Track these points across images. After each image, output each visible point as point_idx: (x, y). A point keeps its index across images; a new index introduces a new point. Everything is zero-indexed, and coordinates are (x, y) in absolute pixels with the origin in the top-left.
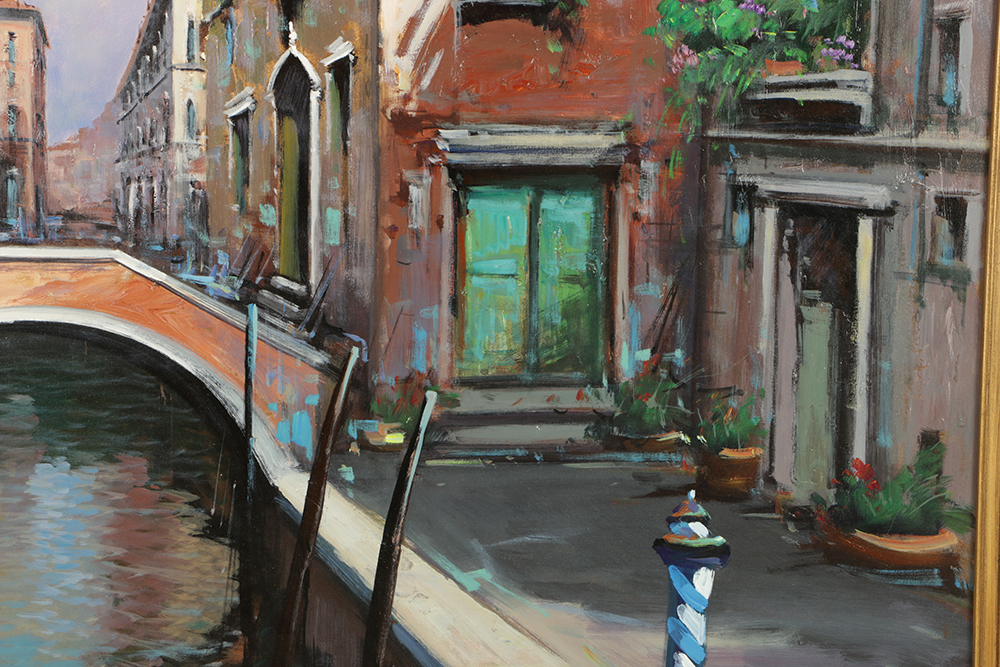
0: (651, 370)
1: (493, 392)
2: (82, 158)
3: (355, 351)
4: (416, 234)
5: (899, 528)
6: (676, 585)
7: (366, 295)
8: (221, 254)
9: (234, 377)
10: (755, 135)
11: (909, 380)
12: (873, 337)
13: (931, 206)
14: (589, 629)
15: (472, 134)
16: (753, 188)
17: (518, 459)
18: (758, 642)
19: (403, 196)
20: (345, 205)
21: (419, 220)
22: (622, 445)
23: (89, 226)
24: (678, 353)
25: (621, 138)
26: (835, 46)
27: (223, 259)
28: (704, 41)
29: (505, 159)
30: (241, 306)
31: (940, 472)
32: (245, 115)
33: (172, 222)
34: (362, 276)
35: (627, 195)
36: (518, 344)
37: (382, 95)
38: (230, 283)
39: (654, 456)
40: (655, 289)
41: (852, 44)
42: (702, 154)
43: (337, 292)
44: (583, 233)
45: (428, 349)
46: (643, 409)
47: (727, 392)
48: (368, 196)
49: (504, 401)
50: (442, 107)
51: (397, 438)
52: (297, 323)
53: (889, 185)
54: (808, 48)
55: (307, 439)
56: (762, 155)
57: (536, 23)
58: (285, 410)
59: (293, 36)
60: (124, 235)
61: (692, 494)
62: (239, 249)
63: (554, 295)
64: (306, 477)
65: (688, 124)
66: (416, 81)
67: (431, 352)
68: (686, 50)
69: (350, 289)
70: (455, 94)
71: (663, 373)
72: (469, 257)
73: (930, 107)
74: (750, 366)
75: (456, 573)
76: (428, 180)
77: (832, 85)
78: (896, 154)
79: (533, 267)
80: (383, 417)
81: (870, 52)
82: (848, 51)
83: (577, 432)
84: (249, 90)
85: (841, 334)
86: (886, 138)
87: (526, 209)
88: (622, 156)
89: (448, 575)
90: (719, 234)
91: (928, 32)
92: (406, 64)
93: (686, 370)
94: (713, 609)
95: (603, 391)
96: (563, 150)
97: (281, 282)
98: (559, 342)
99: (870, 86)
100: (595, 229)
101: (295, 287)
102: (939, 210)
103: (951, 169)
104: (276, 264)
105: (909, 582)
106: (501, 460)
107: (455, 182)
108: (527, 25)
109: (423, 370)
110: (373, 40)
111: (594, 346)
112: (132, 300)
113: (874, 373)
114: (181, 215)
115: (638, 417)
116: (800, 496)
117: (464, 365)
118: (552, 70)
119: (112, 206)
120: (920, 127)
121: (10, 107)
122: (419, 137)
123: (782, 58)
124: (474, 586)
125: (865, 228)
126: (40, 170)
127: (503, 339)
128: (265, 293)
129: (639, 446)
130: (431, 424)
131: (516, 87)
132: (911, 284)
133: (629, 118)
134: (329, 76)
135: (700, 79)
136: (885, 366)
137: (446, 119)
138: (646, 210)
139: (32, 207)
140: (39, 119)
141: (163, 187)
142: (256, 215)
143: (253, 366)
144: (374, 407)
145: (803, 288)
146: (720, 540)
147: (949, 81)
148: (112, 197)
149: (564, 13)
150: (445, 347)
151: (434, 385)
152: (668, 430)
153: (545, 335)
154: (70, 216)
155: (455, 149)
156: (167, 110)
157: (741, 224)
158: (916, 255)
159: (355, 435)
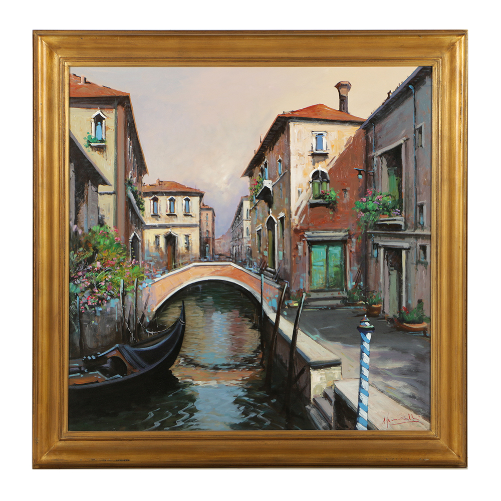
0: (355, 287)
1: (318, 293)
2: (223, 241)
3: (286, 284)
4: (300, 257)
5: (414, 322)
6: (362, 337)
7: (289, 271)
8: (255, 262)
9: (258, 291)
10: (378, 232)
11: (415, 288)
12: (406, 278)
13: (419, 247)
14: (342, 348)
15: (313, 233)
16: (378, 244)
17: (325, 309)
18: (382, 350)
19: (297, 248)
20: (283, 250)
21: (300, 253)
22: (349, 305)
23: (224, 257)
24: (362, 283)
25: (347, 233)
26: (395, 211)
27: (255, 264)
28: (365, 210)
29: (320, 239)
30: (260, 275)
31: (422, 309)
32: (260, 230)
33: (244, 255)
34: (288, 267)
35: (349, 246)
36: (324, 282)
37: (292, 225)
38: (257, 269)
39: (357, 307)
40: (356, 268)
41: (399, 211)
42: (366, 236)
43: (282, 271)
44: (339, 256)
45: (303, 283)
46: (354, 296)
47: (373, 292)
48: (289, 248)
49: (321, 295)
50: (305, 227)
51: (297, 305)
52: (273, 278)
53: (409, 243)
54: (389, 212)
55: (276, 306)
56: (380, 236)
57: (327, 207)
58: (270, 298)
59: (271, 212)
60: (233, 259)
61: (366, 316)
62: (259, 261)
63: (333, 270)
64: (276, 314)
65: (362, 229)
66: (299, 221)
67: (304, 284)
68: (361, 213)
69: (285, 270)
70: (308, 224)
71: (358, 288)
72: (312, 262)
73: (417, 225)
74: (378, 285)
75: (311, 336)
76: (302, 244)
77: (395, 220)
78: (410, 236)
79: (327, 264)
80: (293, 300)
81: (403, 212)
82: (399, 212)
83: (338, 302)
84: (261, 225)
85: (399, 277)
86: (408, 232)
87: (325, 250)
88: (347, 237)
89: (309, 336)
90: (370, 255)
91: (416, 208)
92: (297, 217)
93: (363, 287)
94: (371, 343)
95: (344, 292)
96: (334, 236)
97: (269, 269)
98: (334, 281)
99: (404, 220)
100: (341, 254)
101: (272, 270)
102: (420, 248)
103: (423, 239)
104: (268, 265)
105: (416, 335)
106: (321, 309)
107: (309, 244)
108: (325, 208)
109: (302, 288)
110: (289, 212)
111: (342, 282)
112: (234, 274)
113: (407, 286)
114: (245, 254)
115: (353, 298)
116: (391, 315)
117: (312, 287)
118: (331, 218)
119: (230, 252)
120: (415, 230)
121: (207, 231)
122: (300, 234)
123: (383, 214)
124: (315, 339)
125: (404, 252)
126: (213, 244)
127: (321, 281)
128: (265, 271)
129: (353, 305)
130: (304, 301)
131: (322, 222)
132: (415, 265)
133: (349, 229)
134: (279, 221)
135: (365, 219)
136: (409, 285)
137: (306, 230)
138: (353, 250)
139: (212, 253)
140: (213, 233)
141: (241, 248)
142: (263, 253)
143: (263, 288)
144: (291, 297)
145: (390, 267)
146: (372, 326)
147: (421, 219)
148: (230, 250)
149: (333, 205)
150: (307, 283)
151: (305, 292)
152: (360, 301)
153: (330, 279)
154: (220, 255)
155: (308, 237)
156: (242, 230)
157: (375, 252)
158: (416, 259)
159: (287, 304)
